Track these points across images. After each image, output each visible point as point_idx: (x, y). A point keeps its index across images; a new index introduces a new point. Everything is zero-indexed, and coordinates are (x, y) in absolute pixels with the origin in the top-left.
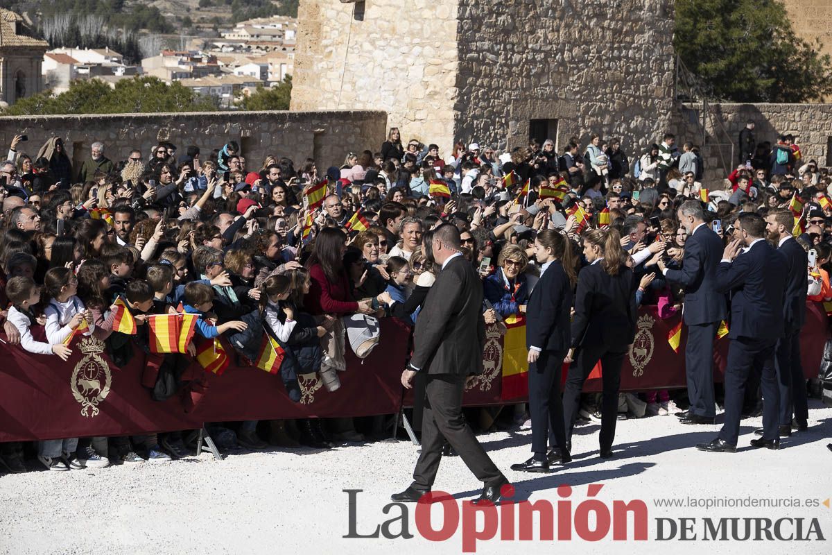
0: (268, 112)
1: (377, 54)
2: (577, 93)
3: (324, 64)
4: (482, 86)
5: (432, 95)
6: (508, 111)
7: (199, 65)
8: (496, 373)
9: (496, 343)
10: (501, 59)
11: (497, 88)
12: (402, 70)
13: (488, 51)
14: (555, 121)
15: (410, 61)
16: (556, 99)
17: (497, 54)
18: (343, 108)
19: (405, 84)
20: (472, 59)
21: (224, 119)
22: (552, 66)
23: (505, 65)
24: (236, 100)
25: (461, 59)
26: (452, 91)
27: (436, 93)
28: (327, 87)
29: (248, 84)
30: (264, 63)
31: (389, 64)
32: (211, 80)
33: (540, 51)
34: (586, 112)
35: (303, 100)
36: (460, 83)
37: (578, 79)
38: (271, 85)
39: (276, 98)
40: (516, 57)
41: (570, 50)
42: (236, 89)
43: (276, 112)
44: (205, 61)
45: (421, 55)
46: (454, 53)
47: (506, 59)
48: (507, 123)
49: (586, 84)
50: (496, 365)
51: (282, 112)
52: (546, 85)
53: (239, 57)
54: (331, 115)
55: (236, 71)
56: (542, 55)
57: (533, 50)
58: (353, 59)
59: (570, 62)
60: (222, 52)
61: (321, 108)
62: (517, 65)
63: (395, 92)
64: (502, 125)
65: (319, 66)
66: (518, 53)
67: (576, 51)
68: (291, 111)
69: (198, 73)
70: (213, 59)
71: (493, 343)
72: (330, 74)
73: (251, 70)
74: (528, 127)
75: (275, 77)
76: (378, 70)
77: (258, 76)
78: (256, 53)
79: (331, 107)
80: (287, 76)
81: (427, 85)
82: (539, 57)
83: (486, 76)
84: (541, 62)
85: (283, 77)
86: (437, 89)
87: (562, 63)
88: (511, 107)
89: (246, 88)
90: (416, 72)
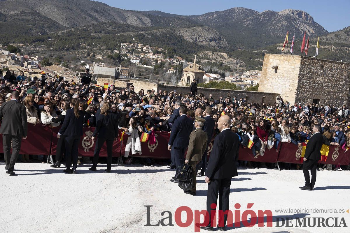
0: (253, 91)
1: (279, 81)
2: (325, 94)
3: (267, 82)
4: (303, 90)
5: (291, 91)
6: (308, 96)
7: (238, 79)
8: (300, 156)
9: (301, 149)
10: (308, 84)
11: (306, 91)
12: (284, 85)
13: (305, 82)
14: (319, 100)
15: (286, 83)
16: (320, 95)
17: (307, 83)
18: (270, 92)
19: (285, 88)
20: (301, 84)
21: (243, 92)
22: (320, 87)
23: (309, 86)
24: (245, 88)
25: (298, 83)
26: (296, 91)
27: (292, 91)
28: (267, 87)
29: (248, 85)
30: (252, 80)
31: (282, 83)
32: (240, 83)
33: (317, 83)
34: (327, 98)
35: (261, 90)
36: (298, 89)
37: (326, 91)
38: (253, 85)
39: (255, 88)
40: (312, 84)
41: (325, 84)
42: (245, 85)
43: (254, 92)
44: (239, 79)
45: (289, 82)
46: (297, 82)
47: (309, 84)
48: (308, 99)
49: (327, 92)
50: (300, 155)
51: (256, 92)
52: (318, 91)
53: (247, 79)
54: (267, 93)
55: (246, 82)
56: (318, 84)
57: (316, 83)
58: (273, 81)
59: (324, 87)
60: (243, 77)
61: (265, 92)
62: (311, 86)
63: (282, 90)
64: (306, 99)
65: (265, 82)
66: (312, 83)
67: (326, 84)
68: (258, 92)
69: (237, 81)
70: (241, 78)
71: (300, 149)
72: (268, 84)
73: (249, 82)
74: (312, 101)
75: (255, 84)
76: (279, 84)
77: (250, 83)
78: (251, 78)
79: (267, 92)
80: (258, 84)
81: (290, 89)
82: (317, 85)
83: (304, 88)
84: (317, 86)
85: (256, 84)
86: (292, 90)
87: (322, 87)
88: (309, 95)
89: (248, 86)
90: (288, 86)
